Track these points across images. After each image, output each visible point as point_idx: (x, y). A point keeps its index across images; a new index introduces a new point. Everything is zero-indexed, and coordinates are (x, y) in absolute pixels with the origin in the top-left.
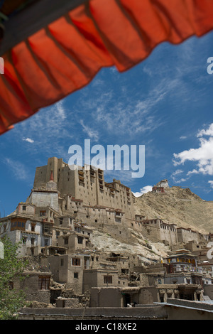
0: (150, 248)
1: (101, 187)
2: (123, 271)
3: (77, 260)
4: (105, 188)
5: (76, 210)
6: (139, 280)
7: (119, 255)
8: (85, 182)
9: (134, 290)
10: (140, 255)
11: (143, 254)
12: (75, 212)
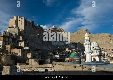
0: (49, 47)
1: (33, 27)
2: (40, 54)
3: (24, 51)
4: (34, 28)
5: (24, 34)
6: (45, 57)
7: (38, 49)
8: (27, 25)
9: (43, 60)
10: (45, 49)
11: (46, 49)
12: (24, 35)
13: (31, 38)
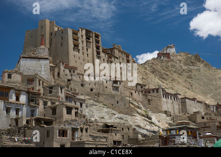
0: (150, 119)
1: (98, 53)
3: (63, 131)
4: (102, 55)
7: (112, 126)
8: (80, 48)
10: (138, 126)
12: (69, 80)
13: (92, 90)
